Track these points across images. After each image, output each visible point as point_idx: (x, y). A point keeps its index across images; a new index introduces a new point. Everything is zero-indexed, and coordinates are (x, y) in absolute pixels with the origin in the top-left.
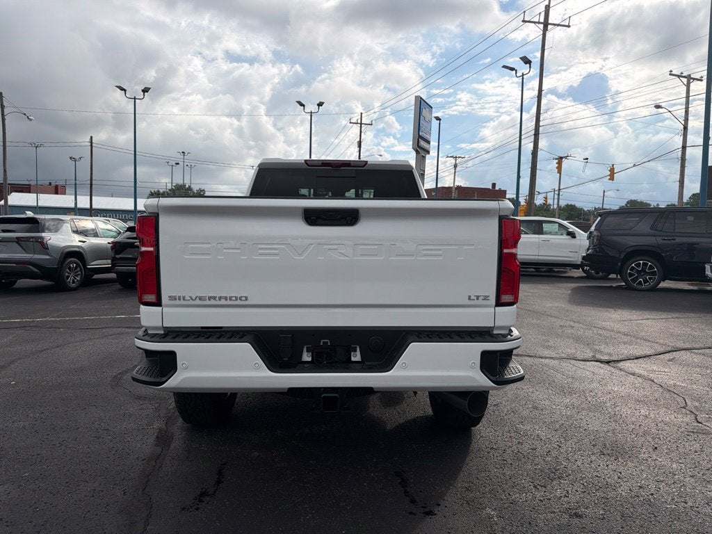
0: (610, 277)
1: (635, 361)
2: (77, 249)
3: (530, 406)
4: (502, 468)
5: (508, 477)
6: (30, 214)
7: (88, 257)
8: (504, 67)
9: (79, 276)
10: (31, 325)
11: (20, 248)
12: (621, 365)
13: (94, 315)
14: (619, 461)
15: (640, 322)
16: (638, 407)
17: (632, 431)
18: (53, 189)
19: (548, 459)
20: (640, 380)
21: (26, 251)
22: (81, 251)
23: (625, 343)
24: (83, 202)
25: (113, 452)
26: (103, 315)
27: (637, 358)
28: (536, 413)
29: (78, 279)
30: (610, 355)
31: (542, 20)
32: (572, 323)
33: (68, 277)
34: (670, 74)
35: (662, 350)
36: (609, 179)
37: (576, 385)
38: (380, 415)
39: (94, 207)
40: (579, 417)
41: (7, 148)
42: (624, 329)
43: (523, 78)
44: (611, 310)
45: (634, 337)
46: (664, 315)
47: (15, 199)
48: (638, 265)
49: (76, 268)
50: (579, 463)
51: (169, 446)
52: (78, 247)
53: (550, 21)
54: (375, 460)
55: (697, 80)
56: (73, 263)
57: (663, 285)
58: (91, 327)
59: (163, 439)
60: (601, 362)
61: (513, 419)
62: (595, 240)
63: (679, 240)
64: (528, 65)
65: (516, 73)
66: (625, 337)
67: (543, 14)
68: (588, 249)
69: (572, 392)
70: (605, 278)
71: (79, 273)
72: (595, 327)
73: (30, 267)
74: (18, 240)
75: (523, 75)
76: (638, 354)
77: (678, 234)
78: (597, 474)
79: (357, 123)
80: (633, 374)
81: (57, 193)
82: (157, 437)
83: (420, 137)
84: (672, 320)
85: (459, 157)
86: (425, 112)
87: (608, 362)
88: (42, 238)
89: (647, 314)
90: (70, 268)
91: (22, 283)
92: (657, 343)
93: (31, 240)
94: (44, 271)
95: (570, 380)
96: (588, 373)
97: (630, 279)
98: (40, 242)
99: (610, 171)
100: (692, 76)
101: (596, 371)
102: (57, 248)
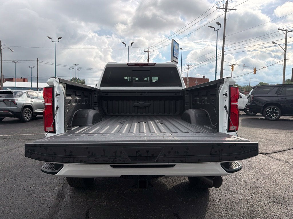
0: (256, 114)
1: (278, 153)
2: (29, 105)
3: (234, 177)
4: (226, 210)
5: (230, 216)
6: (9, 90)
7: (34, 108)
8: (209, 27)
9: (30, 116)
10: (7, 137)
11: (5, 104)
12: (272, 155)
13: (35, 133)
14: (284, 207)
15: (275, 134)
16: (285, 176)
17: (286, 190)
18: (23, 80)
19: (248, 205)
20: (282, 163)
21: (7, 105)
22: (31, 105)
23: (271, 145)
24: (35, 85)
25: (35, 203)
26: (39, 133)
27: (278, 152)
28: (238, 180)
29: (30, 117)
30: (266, 150)
31: (225, 8)
32: (245, 136)
33: (25, 116)
34: (279, 29)
35: (289, 148)
36: (254, 73)
37: (254, 165)
38: (164, 182)
39: (39, 87)
40: (258, 182)
41: (2, 63)
42: (269, 138)
43: (217, 31)
44: (261, 129)
45: (274, 142)
46: (285, 131)
47: (6, 84)
48: (270, 109)
49: (29, 112)
50: (264, 208)
51: (63, 199)
52: (30, 103)
53: (228, 8)
54: (163, 207)
55: (290, 31)
56: (27, 110)
57: (281, 118)
58: (33, 138)
59: (60, 195)
60: (263, 154)
61: (227, 183)
62: (251, 99)
63: (288, 98)
64: (219, 26)
65: (214, 29)
66: (270, 142)
67: (225, 5)
68: (248, 103)
69: (252, 169)
70: (255, 115)
71: (30, 114)
72: (256, 137)
73: (9, 112)
74: (4, 101)
75: (217, 30)
76: (278, 150)
77: (287, 96)
78: (274, 214)
79: (147, 52)
80: (279, 160)
81: (24, 81)
82: (58, 194)
83: (174, 56)
84: (289, 133)
85: (190, 65)
86: (176, 46)
87: (266, 154)
88: (14, 100)
89: (277, 131)
90: (26, 113)
91: (6, 119)
92: (285, 144)
93: (9, 101)
94: (15, 114)
95: (250, 163)
96: (258, 159)
97: (267, 115)
98: (13, 102)
99: (254, 70)
100: (288, 30)
101: (261, 158)
102: (20, 104)
